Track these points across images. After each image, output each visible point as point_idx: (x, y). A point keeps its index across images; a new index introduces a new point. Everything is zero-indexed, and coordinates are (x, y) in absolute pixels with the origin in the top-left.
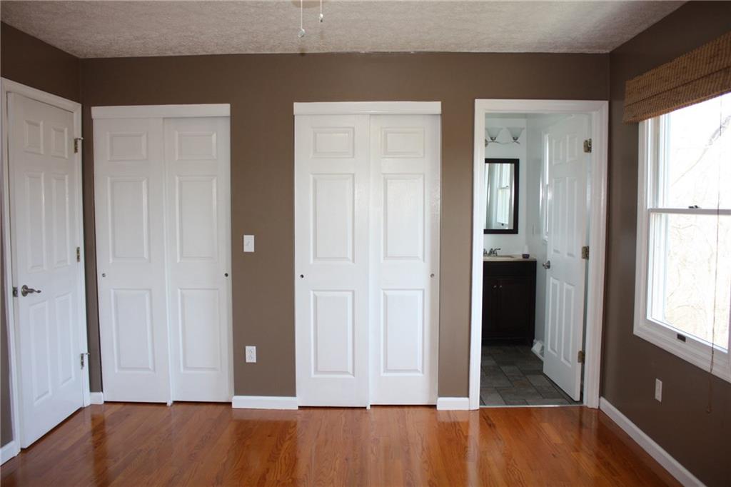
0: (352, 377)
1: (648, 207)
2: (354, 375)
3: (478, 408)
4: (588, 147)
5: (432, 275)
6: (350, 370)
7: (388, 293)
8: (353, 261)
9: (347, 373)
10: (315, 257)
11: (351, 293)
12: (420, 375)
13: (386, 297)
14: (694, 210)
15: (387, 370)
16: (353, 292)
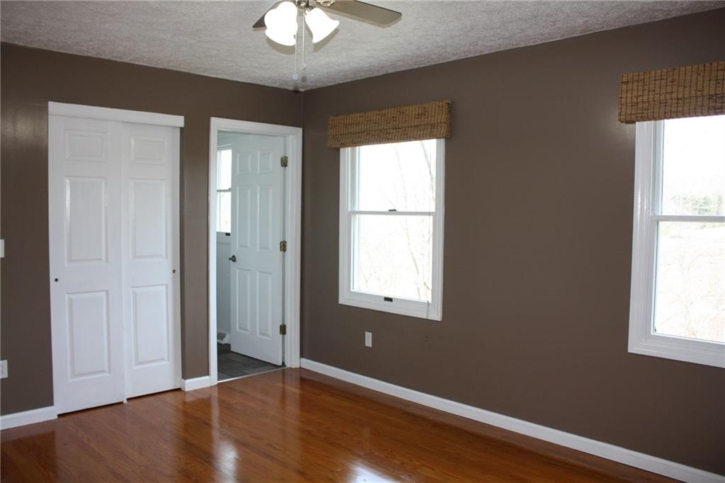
0: (108, 375)
1: (349, 210)
2: (110, 372)
3: (216, 384)
4: (284, 163)
5: (174, 271)
6: (107, 369)
7: (137, 290)
8: (107, 261)
9: (104, 371)
10: (71, 260)
11: (104, 293)
12: (167, 362)
13: (135, 294)
14: (393, 211)
15: (139, 363)
16: (107, 292)
